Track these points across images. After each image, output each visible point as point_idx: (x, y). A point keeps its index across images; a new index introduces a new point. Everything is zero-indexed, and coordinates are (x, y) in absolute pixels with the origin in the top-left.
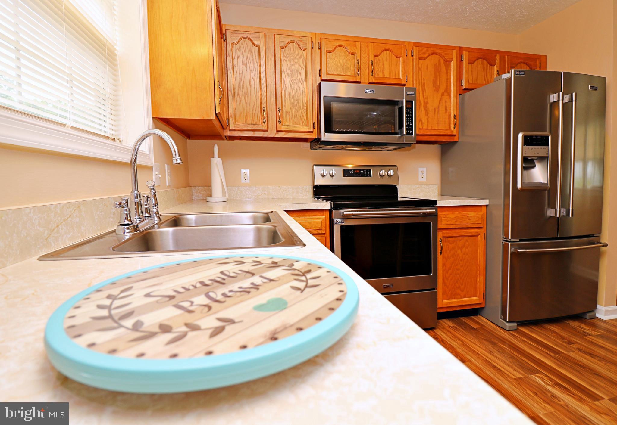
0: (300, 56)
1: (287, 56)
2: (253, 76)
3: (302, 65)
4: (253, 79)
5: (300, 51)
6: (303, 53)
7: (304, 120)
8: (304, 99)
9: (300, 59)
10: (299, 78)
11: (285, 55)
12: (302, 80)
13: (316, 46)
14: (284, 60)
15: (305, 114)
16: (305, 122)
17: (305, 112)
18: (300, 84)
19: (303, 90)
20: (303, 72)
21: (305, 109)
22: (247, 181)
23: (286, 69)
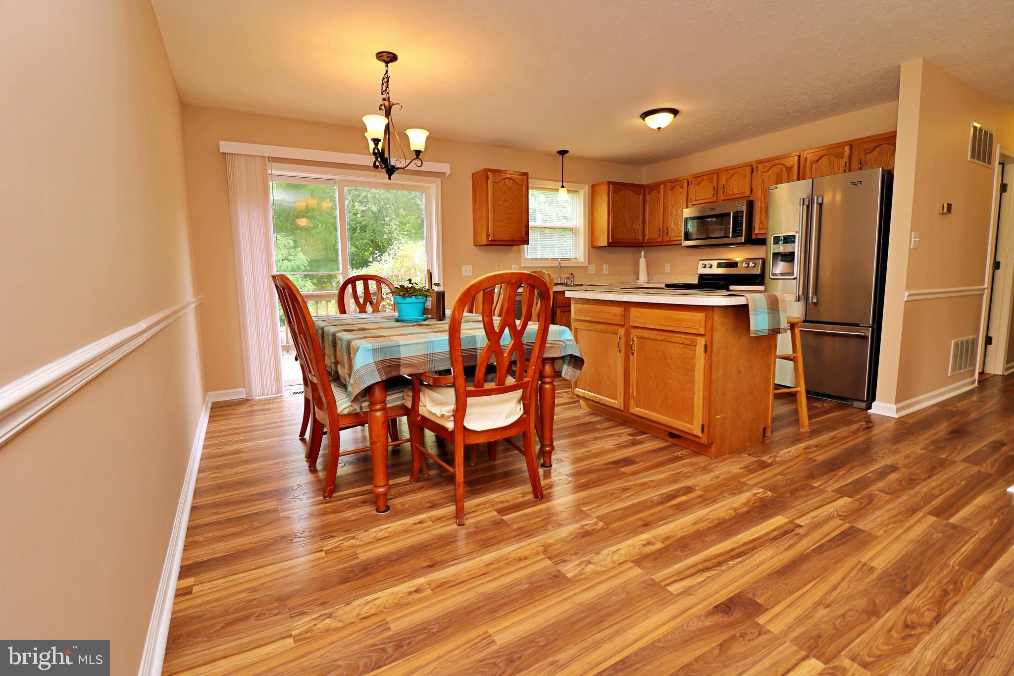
0: (680, 193)
2: (657, 210)
3: (681, 198)
5: (681, 190)
10: (680, 207)
11: (673, 194)
13: (690, 184)
14: (672, 197)
18: (680, 210)
20: (682, 202)
23: (673, 202)
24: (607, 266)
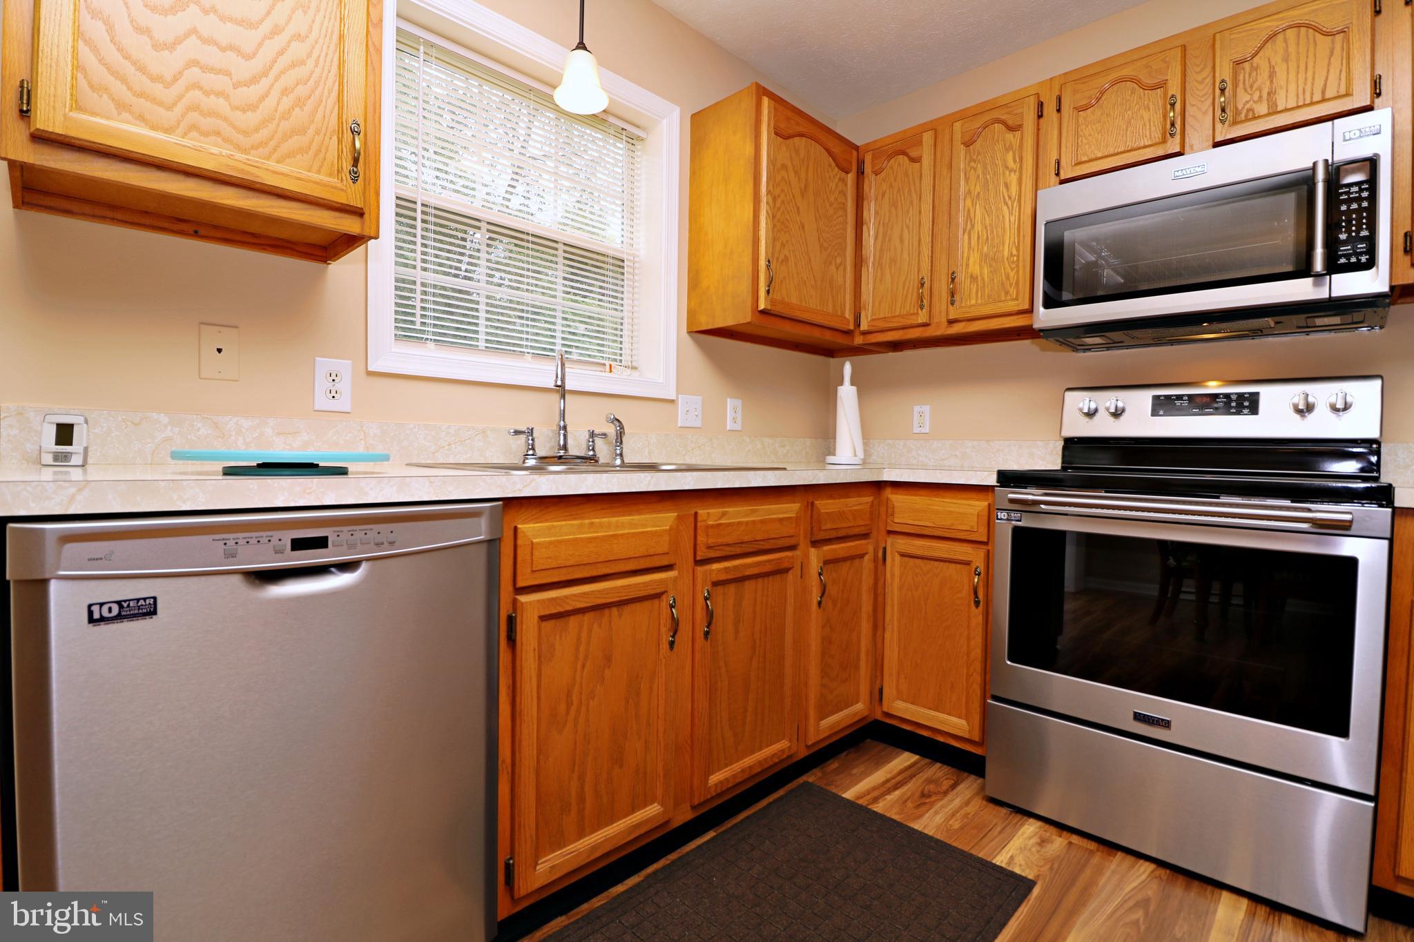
0: (1009, 146)
1: (979, 157)
2: (908, 221)
3: (1012, 163)
4: (908, 227)
5: (1009, 136)
6: (1014, 136)
7: (1011, 287)
8: (1012, 239)
9: (1009, 152)
10: (1004, 197)
11: (975, 157)
12: (1010, 198)
13: (1050, 109)
14: (972, 167)
15: (1012, 274)
16: (1013, 291)
17: (1012, 269)
18: (1005, 208)
19: (1012, 219)
20: (1014, 178)
21: (1013, 262)
22: (923, 430)
23: (975, 185)
24: (738, 403)
